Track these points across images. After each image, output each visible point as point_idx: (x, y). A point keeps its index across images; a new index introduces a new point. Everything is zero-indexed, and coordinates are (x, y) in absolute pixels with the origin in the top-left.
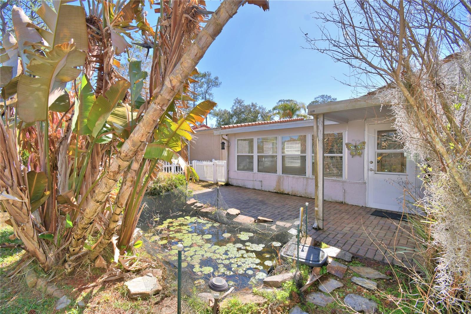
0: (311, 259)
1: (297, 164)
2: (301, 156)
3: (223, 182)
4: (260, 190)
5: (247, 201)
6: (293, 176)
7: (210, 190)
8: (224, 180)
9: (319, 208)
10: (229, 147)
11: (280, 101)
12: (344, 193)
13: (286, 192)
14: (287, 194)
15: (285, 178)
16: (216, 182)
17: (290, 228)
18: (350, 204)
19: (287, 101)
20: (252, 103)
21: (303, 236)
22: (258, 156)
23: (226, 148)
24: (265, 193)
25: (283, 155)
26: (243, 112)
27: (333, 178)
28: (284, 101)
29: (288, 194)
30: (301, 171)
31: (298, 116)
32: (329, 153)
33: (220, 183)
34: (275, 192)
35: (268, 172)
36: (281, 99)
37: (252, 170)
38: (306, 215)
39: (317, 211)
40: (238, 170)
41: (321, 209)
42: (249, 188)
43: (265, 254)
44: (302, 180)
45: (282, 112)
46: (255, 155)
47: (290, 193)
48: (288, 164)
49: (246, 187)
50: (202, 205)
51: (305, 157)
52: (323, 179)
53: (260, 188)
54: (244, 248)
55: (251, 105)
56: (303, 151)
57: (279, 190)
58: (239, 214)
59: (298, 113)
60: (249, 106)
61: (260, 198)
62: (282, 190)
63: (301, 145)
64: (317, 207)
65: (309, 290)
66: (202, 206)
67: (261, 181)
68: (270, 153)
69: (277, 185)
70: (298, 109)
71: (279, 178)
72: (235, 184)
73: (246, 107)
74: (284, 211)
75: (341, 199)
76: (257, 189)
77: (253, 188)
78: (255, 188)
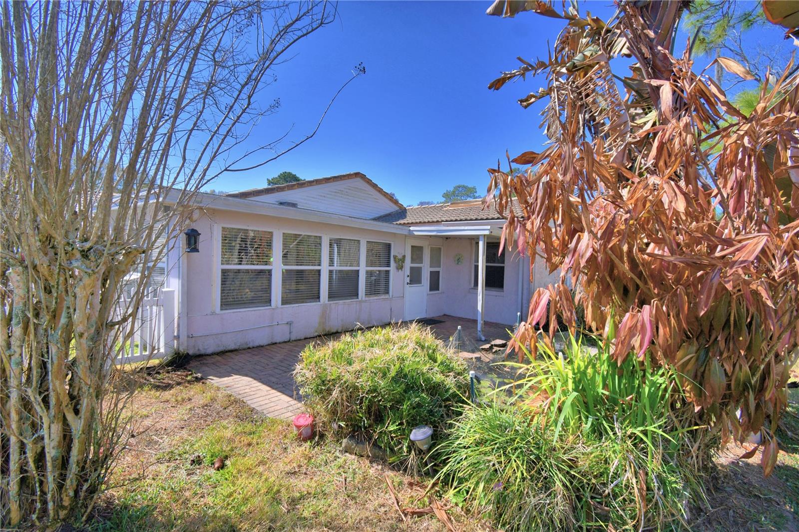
4: (285, 342)
6: (343, 301)
12: (391, 312)
15: (334, 306)
22: (283, 270)
25: (330, 268)
29: (337, 332)
34: (318, 336)
37: (267, 301)
40: (221, 308)
42: (261, 346)
44: (355, 305)
53: (286, 337)
57: (323, 330)
62: (327, 330)
67: (290, 323)
69: (319, 323)
71: (324, 308)
76: (280, 343)
77: (270, 342)
78: (274, 341)
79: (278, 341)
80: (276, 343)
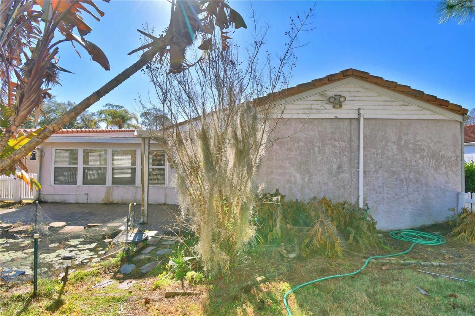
0: (137, 239)
1: (127, 175)
2: (131, 168)
3: (31, 199)
4: (85, 204)
5: (71, 215)
6: (123, 186)
7: (13, 210)
8: (32, 197)
9: (145, 208)
10: (41, 157)
11: (107, 105)
12: (166, 196)
13: (115, 202)
14: (116, 204)
15: (115, 188)
16: (19, 200)
17: (120, 226)
18: (169, 204)
19: (117, 106)
20: (69, 102)
21: (131, 229)
22: (84, 168)
23: (37, 158)
24: (93, 205)
25: (113, 167)
26: (54, 111)
27: (158, 186)
28: (113, 106)
29: (118, 204)
30: (131, 181)
31: (129, 126)
32: (157, 166)
33: (25, 202)
34: (104, 204)
35: (96, 184)
36: (109, 103)
37: (75, 182)
38: (134, 212)
39: (143, 210)
40: (55, 184)
41: (146, 208)
42: (71, 203)
43: (98, 248)
44: (132, 189)
45: (110, 118)
46: (80, 166)
47: (120, 203)
48: (118, 176)
49: (67, 202)
50: (11, 224)
51: (135, 169)
52: (148, 187)
53: (85, 201)
54: (77, 249)
55: (66, 103)
56: (134, 163)
57: (108, 201)
58: (65, 225)
59: (128, 122)
60: (64, 104)
61: (86, 210)
62: (111, 201)
63: (132, 158)
64: (143, 207)
65: (134, 255)
66: (11, 226)
67: (87, 194)
68: (97, 165)
69: (105, 197)
70: (130, 119)
71: (109, 189)
72: (50, 201)
73: (59, 105)
74: (114, 217)
75: (163, 201)
76: (81, 203)
77: (76, 202)
78: (78, 202)
79: (80, 202)
80: (79, 203)
